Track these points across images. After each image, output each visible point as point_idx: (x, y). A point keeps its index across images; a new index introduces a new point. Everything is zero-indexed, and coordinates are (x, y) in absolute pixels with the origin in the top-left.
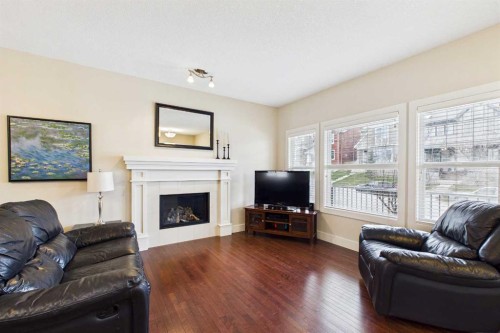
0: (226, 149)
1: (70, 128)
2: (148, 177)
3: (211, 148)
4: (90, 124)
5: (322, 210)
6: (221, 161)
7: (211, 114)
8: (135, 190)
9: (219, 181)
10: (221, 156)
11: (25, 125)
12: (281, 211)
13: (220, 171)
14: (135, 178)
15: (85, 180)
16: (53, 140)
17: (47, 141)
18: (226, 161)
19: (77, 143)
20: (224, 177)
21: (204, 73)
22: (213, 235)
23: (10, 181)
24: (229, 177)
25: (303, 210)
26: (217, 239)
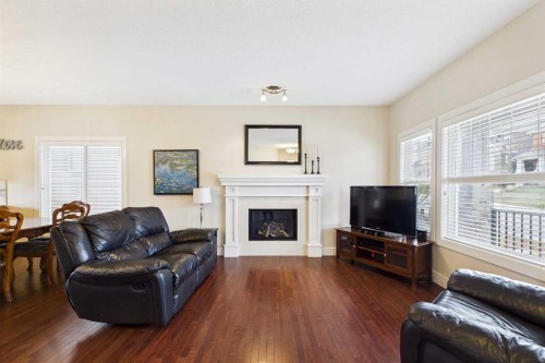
0: (316, 163)
1: (185, 155)
2: (238, 193)
3: (299, 163)
4: (197, 151)
5: (439, 243)
6: (309, 176)
7: (299, 127)
8: (228, 203)
9: (308, 197)
10: (309, 170)
11: (161, 155)
12: (375, 237)
13: (308, 187)
14: (228, 193)
15: (192, 194)
16: (176, 165)
17: (173, 166)
18: (315, 176)
19: (189, 166)
20: (312, 193)
21: (276, 88)
22: (301, 254)
23: (155, 194)
24: (318, 194)
25: (411, 239)
26: (305, 259)
